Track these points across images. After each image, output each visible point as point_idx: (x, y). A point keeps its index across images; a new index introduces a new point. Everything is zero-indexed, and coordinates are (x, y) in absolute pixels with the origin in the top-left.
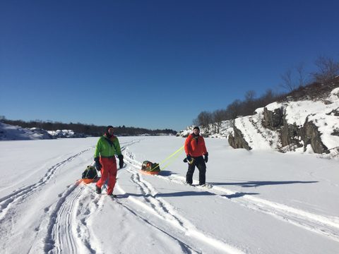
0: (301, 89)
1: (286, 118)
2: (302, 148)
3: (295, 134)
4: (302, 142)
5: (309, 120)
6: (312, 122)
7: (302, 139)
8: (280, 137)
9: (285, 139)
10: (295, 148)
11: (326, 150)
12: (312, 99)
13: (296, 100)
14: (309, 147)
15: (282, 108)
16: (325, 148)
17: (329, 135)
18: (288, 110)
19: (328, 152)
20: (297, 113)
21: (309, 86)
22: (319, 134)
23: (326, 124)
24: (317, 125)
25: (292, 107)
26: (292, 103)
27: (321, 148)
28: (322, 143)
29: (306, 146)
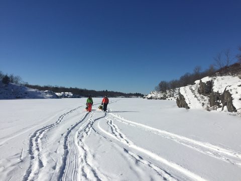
0: (226, 67)
1: (213, 88)
2: (221, 108)
3: (218, 99)
4: (221, 104)
5: (226, 90)
6: (228, 91)
7: (222, 102)
8: (210, 100)
9: (212, 102)
10: (217, 108)
11: (234, 110)
12: (232, 75)
13: (221, 76)
14: (225, 107)
15: (212, 81)
16: (234, 108)
17: (238, 100)
18: (215, 81)
19: (236, 111)
20: (220, 84)
21: (232, 66)
22: (232, 99)
23: (237, 93)
24: (231, 93)
25: (218, 80)
26: (219, 78)
27: (232, 109)
28: (233, 105)
29: (223, 107)
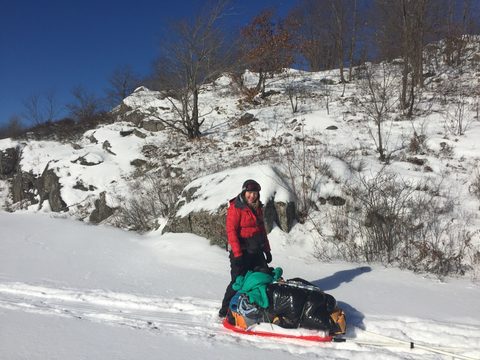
0: (48, 124)
1: (21, 163)
2: (37, 205)
3: (31, 186)
4: (38, 197)
5: (49, 168)
6: (52, 170)
7: (38, 193)
8: (12, 190)
9: (17, 191)
10: (27, 205)
11: (64, 207)
12: (60, 140)
13: (38, 139)
14: (46, 203)
15: (18, 148)
16: (64, 204)
17: (70, 189)
18: (25, 150)
19: (67, 210)
20: (36, 156)
21: (60, 122)
22: (60, 186)
23: (69, 174)
24: (58, 174)
25: (31, 149)
26: (33, 143)
27: (59, 206)
28: (61, 198)
29: (42, 202)
